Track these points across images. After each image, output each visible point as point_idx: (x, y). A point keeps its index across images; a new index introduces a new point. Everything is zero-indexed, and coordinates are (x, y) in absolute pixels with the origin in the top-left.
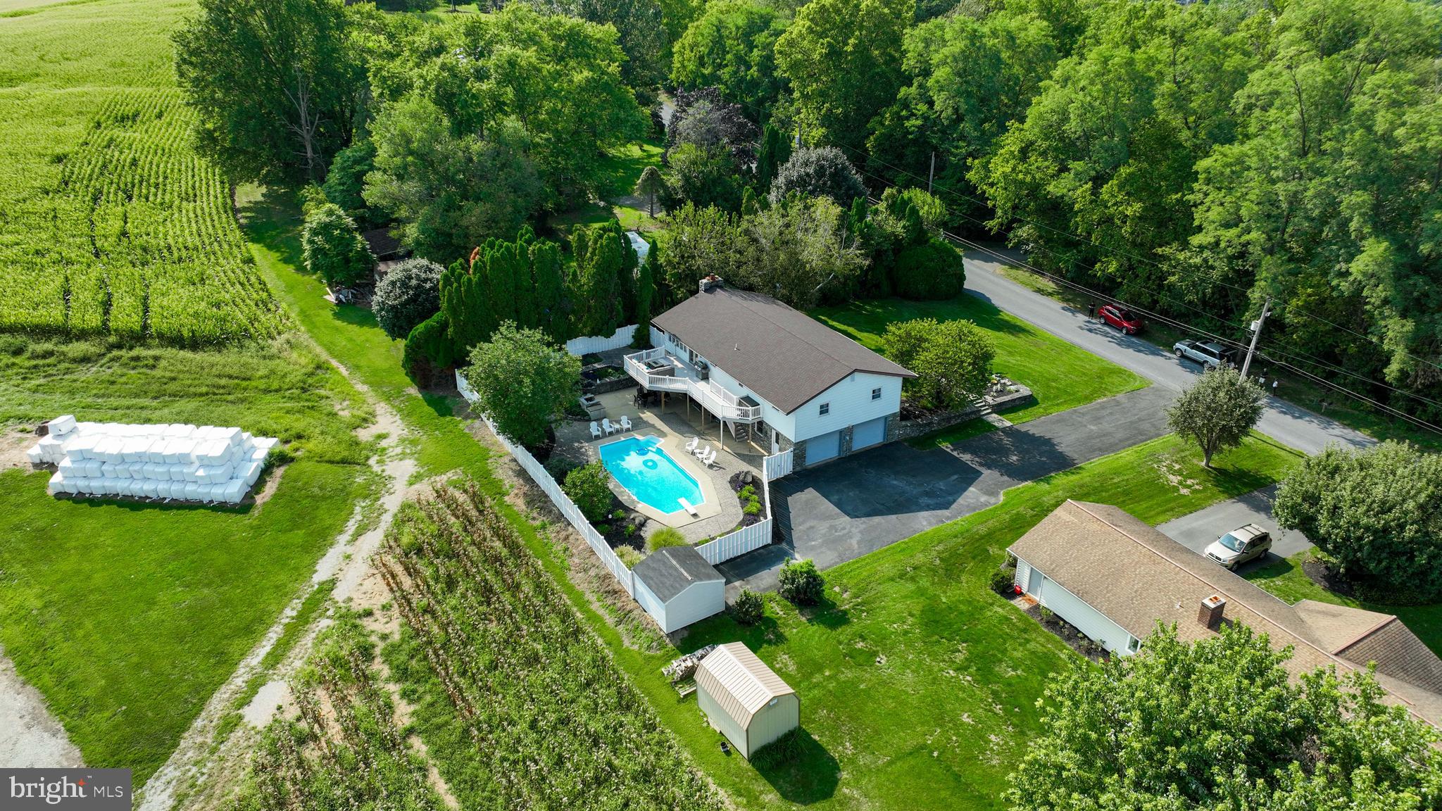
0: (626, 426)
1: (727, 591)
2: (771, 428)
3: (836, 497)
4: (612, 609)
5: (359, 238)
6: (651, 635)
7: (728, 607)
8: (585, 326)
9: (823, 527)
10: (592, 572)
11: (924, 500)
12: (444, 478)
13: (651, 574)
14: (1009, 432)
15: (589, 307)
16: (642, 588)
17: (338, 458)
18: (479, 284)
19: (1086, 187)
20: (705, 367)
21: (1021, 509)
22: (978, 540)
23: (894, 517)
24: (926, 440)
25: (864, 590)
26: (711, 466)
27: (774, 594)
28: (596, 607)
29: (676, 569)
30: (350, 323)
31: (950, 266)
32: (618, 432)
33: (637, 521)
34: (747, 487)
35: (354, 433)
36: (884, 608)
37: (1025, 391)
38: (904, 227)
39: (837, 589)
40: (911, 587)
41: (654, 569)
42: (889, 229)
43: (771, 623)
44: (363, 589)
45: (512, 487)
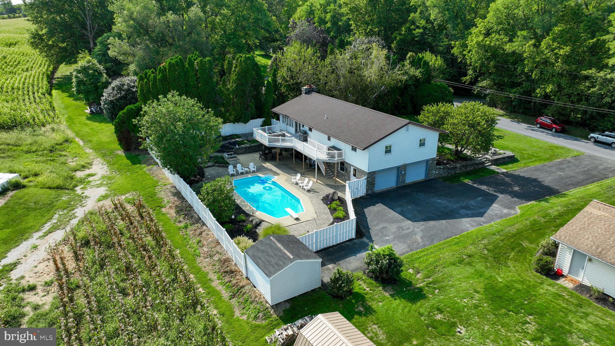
0: (252, 169)
1: (323, 271)
2: (350, 165)
3: (399, 209)
4: (228, 285)
5: (105, 76)
6: (258, 306)
7: (323, 284)
8: (230, 115)
9: (393, 228)
10: (216, 258)
11: (463, 211)
12: (123, 197)
13: (260, 255)
14: (506, 174)
15: (233, 103)
16: (252, 267)
17: (55, 185)
18: (161, 80)
19: (530, 43)
20: (305, 133)
21: (536, 217)
22: (511, 237)
23: (444, 221)
24: (454, 178)
25: (434, 272)
26: (309, 191)
27: (360, 274)
28: (216, 284)
29: (280, 250)
30: (94, 121)
31: (447, 96)
32: (247, 173)
33: (254, 222)
34: (335, 202)
35: (74, 173)
36: (452, 286)
37: (509, 153)
38: (420, 72)
39: (411, 271)
40: (469, 270)
41: (263, 251)
42: (412, 73)
43: (360, 298)
44: (36, 270)
45: (168, 202)
